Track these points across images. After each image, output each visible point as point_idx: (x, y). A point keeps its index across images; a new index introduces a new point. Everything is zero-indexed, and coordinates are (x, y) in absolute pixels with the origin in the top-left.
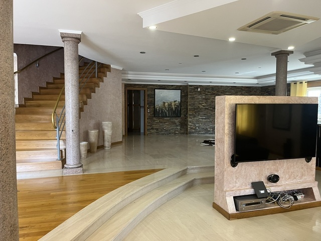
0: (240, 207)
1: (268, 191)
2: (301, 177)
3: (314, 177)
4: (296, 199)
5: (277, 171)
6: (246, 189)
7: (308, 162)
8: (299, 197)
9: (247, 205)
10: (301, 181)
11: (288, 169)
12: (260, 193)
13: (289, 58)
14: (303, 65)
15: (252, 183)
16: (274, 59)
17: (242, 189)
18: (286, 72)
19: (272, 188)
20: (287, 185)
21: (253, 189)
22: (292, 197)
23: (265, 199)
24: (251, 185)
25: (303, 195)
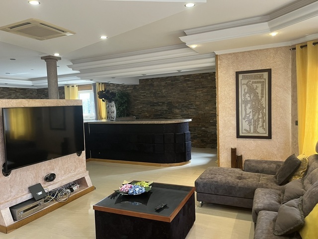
0: (17, 216)
1: (46, 191)
2: (75, 171)
3: (86, 167)
4: (72, 190)
5: (53, 170)
6: (23, 195)
7: (79, 156)
8: (75, 188)
9: (25, 211)
10: (75, 173)
11: (63, 165)
12: (37, 195)
13: (58, 63)
14: (71, 71)
15: (29, 188)
16: (44, 63)
17: (19, 197)
18: (56, 77)
19: (49, 187)
20: (63, 180)
21: (30, 194)
22: (69, 190)
23: (43, 200)
24: (28, 190)
25: (78, 186)
